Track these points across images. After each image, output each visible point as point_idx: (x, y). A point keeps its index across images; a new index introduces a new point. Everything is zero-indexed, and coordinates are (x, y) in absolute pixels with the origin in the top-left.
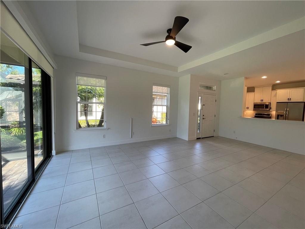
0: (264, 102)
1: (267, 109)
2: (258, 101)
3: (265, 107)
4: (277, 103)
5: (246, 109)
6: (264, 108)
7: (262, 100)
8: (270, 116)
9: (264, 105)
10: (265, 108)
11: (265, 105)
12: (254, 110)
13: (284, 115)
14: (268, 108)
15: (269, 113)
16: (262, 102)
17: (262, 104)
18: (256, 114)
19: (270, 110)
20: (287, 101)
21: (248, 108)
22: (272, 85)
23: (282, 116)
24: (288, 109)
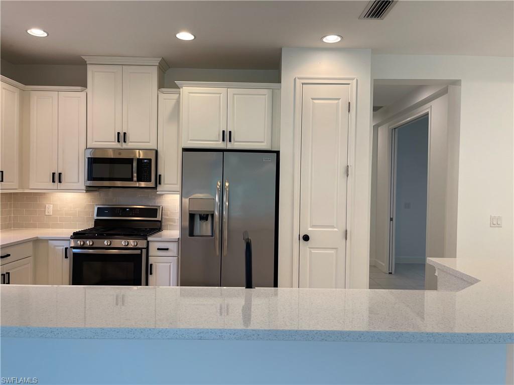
0: (129, 145)
1: (147, 184)
2: (105, 142)
3: (135, 175)
4: (185, 150)
5: (51, 185)
6: (131, 180)
7: (122, 135)
8: (159, 218)
9: (130, 161)
10: (139, 180)
11: (135, 164)
12: (89, 189)
13: (217, 213)
14: (150, 180)
15: (151, 204)
16: (125, 146)
17: (124, 156)
18: (100, 211)
19: (155, 188)
20: (220, 145)
21: (57, 178)
22: (160, 59)
23: (204, 217)
24: (227, 184)
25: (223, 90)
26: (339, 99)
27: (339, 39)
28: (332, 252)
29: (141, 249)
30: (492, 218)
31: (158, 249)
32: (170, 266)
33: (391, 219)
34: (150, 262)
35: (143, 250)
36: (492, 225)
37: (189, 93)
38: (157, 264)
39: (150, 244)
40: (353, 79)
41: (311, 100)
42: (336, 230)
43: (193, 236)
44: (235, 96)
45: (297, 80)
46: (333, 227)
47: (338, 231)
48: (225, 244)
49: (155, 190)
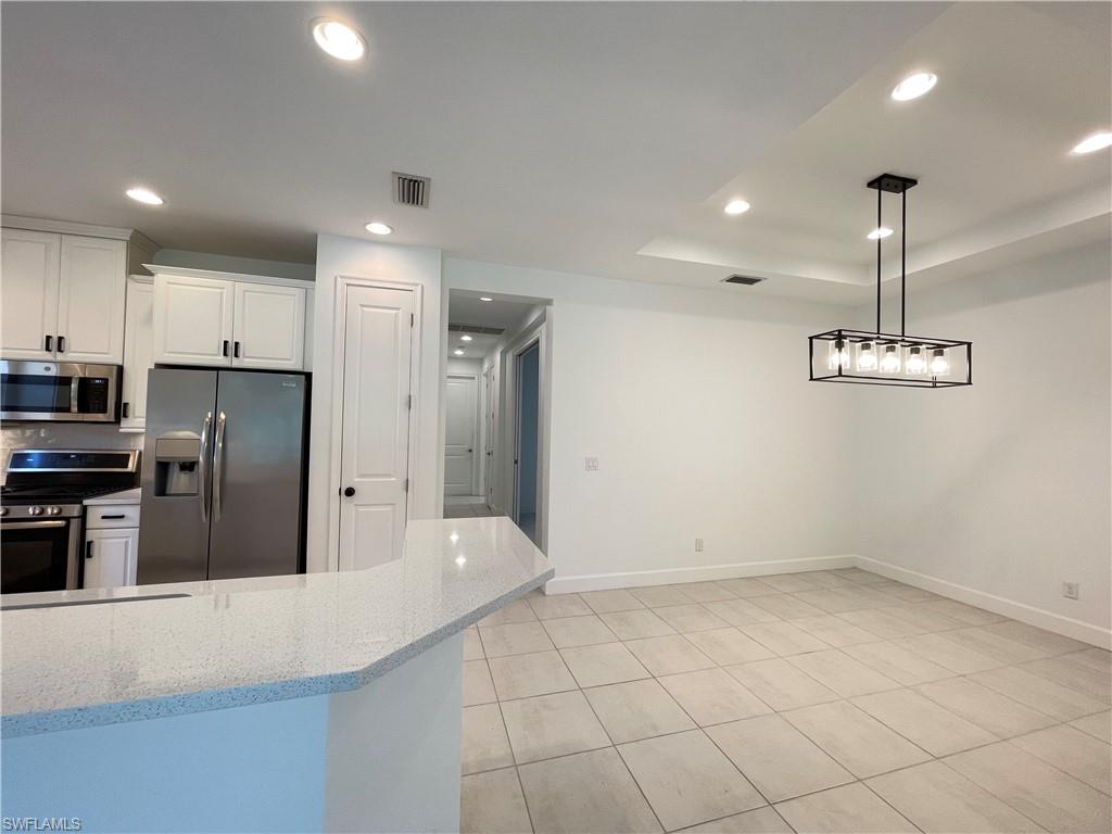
1: (100, 417)
3: (74, 403)
4: (159, 366)
6: (68, 410)
9: (67, 381)
10: (82, 409)
11: (74, 386)
14: (104, 410)
16: (58, 356)
19: (118, 422)
20: (221, 361)
22: (131, 231)
23: (188, 466)
24: (223, 416)
25: (227, 284)
26: (398, 309)
27: (389, 231)
28: (389, 508)
29: (68, 519)
30: (588, 460)
31: (104, 517)
32: (127, 543)
33: (516, 462)
34: (88, 539)
35: (72, 520)
36: (588, 468)
37: (169, 283)
38: (103, 541)
39: (89, 510)
40: (417, 285)
41: (359, 307)
42: (393, 479)
43: (164, 495)
44: (247, 294)
45: (339, 279)
46: (389, 475)
47: (396, 481)
48: (217, 505)
49: (117, 426)
